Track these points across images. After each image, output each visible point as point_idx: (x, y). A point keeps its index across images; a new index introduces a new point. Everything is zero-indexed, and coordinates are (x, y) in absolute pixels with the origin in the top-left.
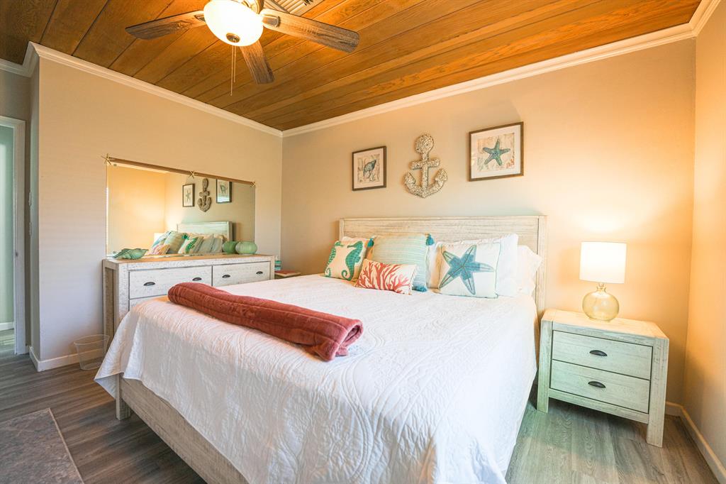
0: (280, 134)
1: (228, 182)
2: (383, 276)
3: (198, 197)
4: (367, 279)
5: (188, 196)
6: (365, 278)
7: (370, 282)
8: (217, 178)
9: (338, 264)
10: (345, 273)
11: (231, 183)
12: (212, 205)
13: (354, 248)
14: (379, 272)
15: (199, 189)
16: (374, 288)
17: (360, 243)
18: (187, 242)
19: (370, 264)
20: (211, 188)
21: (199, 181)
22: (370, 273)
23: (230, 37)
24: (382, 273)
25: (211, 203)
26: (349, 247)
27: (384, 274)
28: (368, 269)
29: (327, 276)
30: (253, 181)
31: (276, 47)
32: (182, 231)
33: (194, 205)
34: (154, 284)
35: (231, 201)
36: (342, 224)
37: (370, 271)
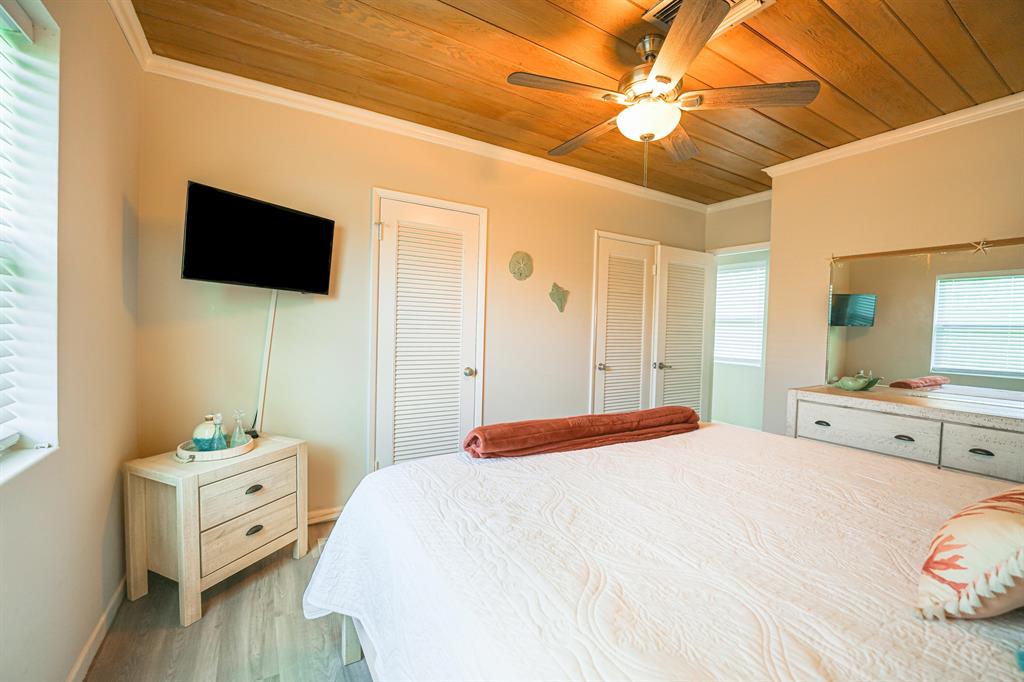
34: (828, 425)
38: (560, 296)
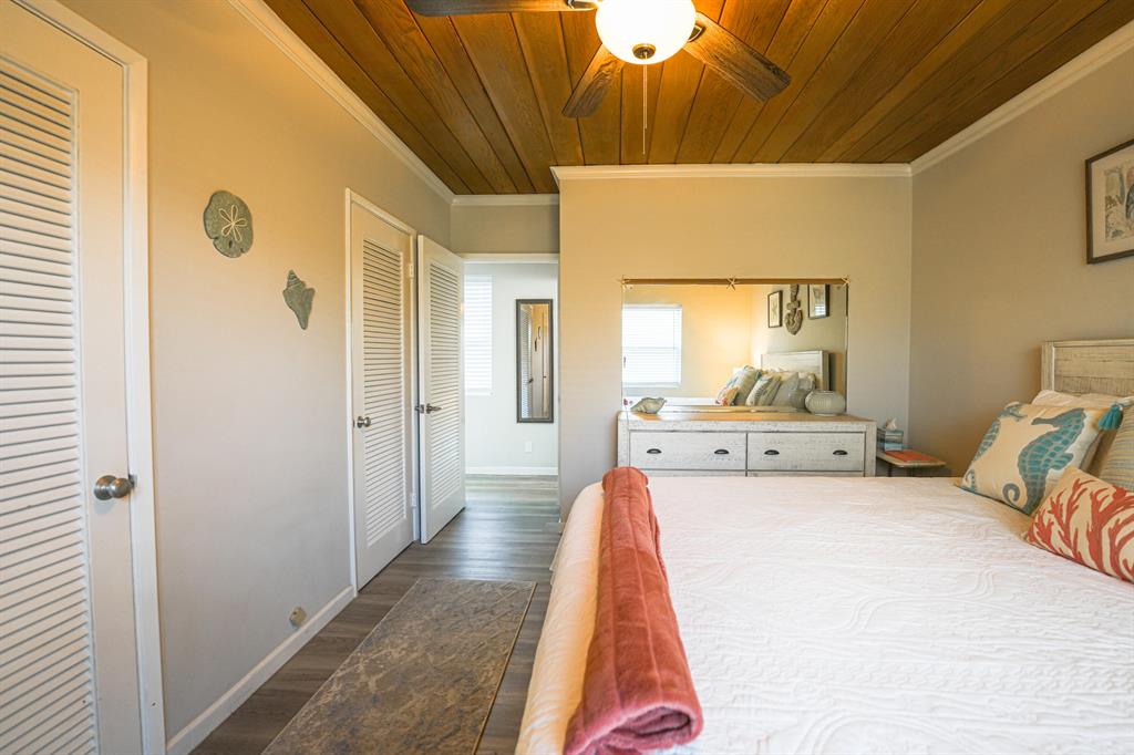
0: (906, 170)
1: (824, 286)
2: (1113, 534)
3: (786, 311)
4: (1056, 528)
5: (774, 310)
6: (1051, 524)
7: (1066, 539)
8: (809, 282)
9: (999, 464)
10: (1011, 493)
11: (828, 288)
12: (804, 323)
13: (1051, 428)
14: (1100, 518)
15: (787, 299)
16: (1078, 560)
17: (1077, 414)
18: (759, 384)
19: (1077, 485)
20: (802, 295)
21: (787, 289)
22: (1070, 512)
23: (642, 52)
24: (1111, 524)
25: (802, 319)
26: (1037, 421)
27: (1118, 527)
28: (1064, 501)
29: (966, 489)
30: (843, 277)
31: (802, 10)
32: (757, 367)
33: (781, 325)
34: (659, 452)
35: (828, 314)
36: (1051, 355)
37: (1072, 508)
38: (300, 298)
